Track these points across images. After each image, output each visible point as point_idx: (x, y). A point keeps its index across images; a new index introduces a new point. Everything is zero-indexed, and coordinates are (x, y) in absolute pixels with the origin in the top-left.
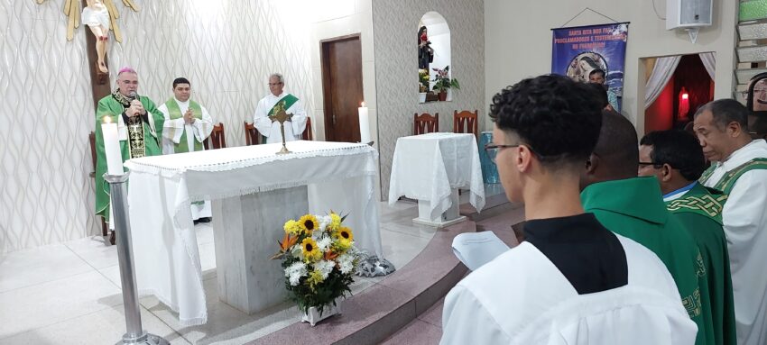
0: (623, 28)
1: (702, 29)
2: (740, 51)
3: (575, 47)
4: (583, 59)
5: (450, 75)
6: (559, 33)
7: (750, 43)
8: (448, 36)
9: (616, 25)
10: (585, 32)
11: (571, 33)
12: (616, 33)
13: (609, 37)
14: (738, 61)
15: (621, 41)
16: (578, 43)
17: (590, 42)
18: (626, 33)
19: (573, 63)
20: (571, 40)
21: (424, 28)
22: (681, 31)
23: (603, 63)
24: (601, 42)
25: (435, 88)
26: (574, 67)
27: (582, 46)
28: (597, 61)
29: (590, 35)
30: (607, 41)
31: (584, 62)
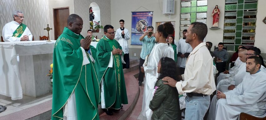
0: (152, 13)
1: (172, 15)
2: (181, 21)
3: (138, 18)
4: (141, 22)
5: (100, 24)
6: (134, 13)
7: (183, 19)
8: (99, 11)
9: (150, 12)
10: (141, 13)
11: (137, 14)
12: (150, 14)
14: (181, 24)
15: (151, 17)
18: (152, 15)
19: (138, 23)
20: (137, 16)
21: (91, 7)
22: (167, 15)
23: (146, 23)
25: (95, 28)
26: (138, 24)
27: (141, 18)
28: (145, 22)
29: (142, 15)
30: (147, 17)
31: (141, 23)
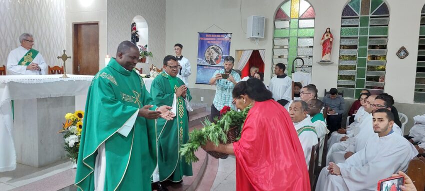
0: (229, 35)
1: (260, 39)
2: (274, 50)
3: (208, 42)
4: (212, 48)
5: (148, 50)
6: (202, 35)
7: (278, 47)
8: (147, 29)
9: (227, 34)
10: (213, 36)
11: (207, 35)
12: (226, 37)
13: (223, 39)
14: (273, 54)
15: (228, 41)
16: (210, 41)
17: (215, 41)
18: (230, 38)
19: (208, 50)
20: (207, 39)
21: (134, 23)
22: (253, 39)
23: (220, 51)
24: (220, 41)
27: (212, 42)
29: (215, 38)
30: (223, 41)
